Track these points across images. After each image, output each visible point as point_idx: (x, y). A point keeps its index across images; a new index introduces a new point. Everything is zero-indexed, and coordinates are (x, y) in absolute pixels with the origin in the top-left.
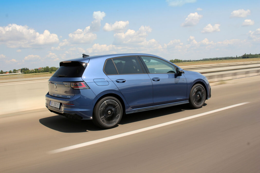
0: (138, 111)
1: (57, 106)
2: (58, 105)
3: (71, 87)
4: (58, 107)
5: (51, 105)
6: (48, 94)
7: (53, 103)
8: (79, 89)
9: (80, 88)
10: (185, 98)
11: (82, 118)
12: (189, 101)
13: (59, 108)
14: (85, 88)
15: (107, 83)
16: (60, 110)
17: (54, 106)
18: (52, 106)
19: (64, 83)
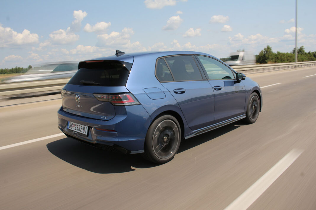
0: (196, 134)
1: (82, 130)
2: (84, 129)
3: (109, 102)
4: (84, 133)
5: (69, 128)
6: (62, 109)
7: (73, 125)
8: (124, 106)
9: (125, 104)
10: (243, 111)
11: (130, 151)
12: (246, 115)
13: (86, 134)
14: (132, 104)
15: (163, 96)
16: (88, 138)
17: (76, 131)
18: (72, 129)
19: (95, 95)
